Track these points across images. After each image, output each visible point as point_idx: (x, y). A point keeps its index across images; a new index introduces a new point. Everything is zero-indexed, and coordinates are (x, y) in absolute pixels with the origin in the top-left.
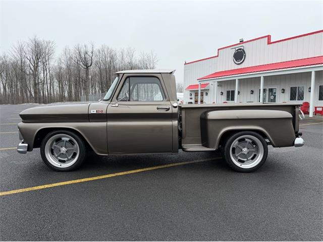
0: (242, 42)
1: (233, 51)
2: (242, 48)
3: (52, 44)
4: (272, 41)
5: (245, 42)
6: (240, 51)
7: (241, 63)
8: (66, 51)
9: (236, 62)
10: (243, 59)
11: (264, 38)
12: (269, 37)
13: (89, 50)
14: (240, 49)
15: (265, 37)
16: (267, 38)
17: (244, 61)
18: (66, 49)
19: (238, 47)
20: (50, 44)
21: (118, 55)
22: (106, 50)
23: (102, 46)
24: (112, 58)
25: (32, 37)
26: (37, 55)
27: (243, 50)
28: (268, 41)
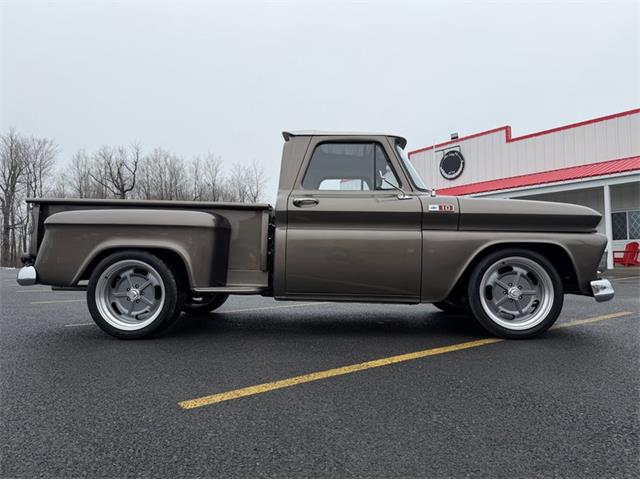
0: (455, 138)
1: (440, 156)
2: (457, 149)
3: (50, 145)
4: (513, 137)
5: (462, 139)
6: (453, 155)
7: (457, 177)
8: (78, 160)
9: (447, 176)
10: (460, 170)
11: (499, 132)
12: (507, 129)
13: (130, 158)
14: (453, 152)
15: (501, 129)
16: (504, 132)
17: (461, 172)
18: (79, 157)
19: (448, 149)
20: (46, 147)
21: (186, 168)
22: (162, 159)
23: (156, 151)
24: (174, 174)
25: (5, 133)
26: (14, 168)
27: (459, 153)
28: (507, 137)
